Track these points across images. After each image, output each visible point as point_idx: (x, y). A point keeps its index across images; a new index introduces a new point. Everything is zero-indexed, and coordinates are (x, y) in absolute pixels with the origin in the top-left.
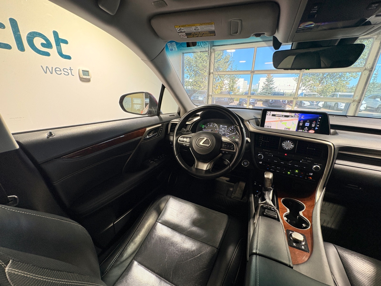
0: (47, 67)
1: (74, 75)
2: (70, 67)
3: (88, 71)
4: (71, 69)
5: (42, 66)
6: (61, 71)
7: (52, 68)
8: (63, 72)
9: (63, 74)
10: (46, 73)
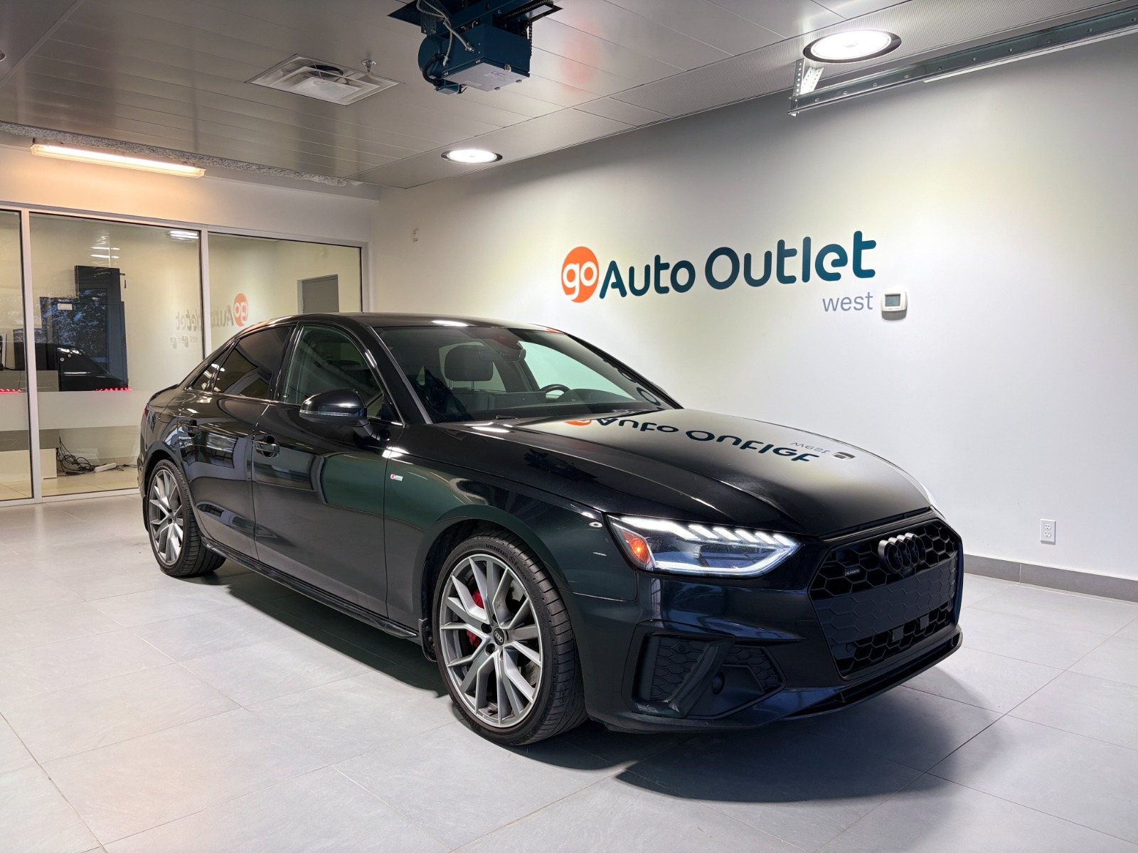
0: (831, 300)
1: (871, 309)
2: (869, 293)
3: (899, 295)
4: (871, 295)
5: (824, 300)
6: (850, 303)
7: (838, 299)
8: (853, 304)
9: (852, 309)
10: (827, 310)
